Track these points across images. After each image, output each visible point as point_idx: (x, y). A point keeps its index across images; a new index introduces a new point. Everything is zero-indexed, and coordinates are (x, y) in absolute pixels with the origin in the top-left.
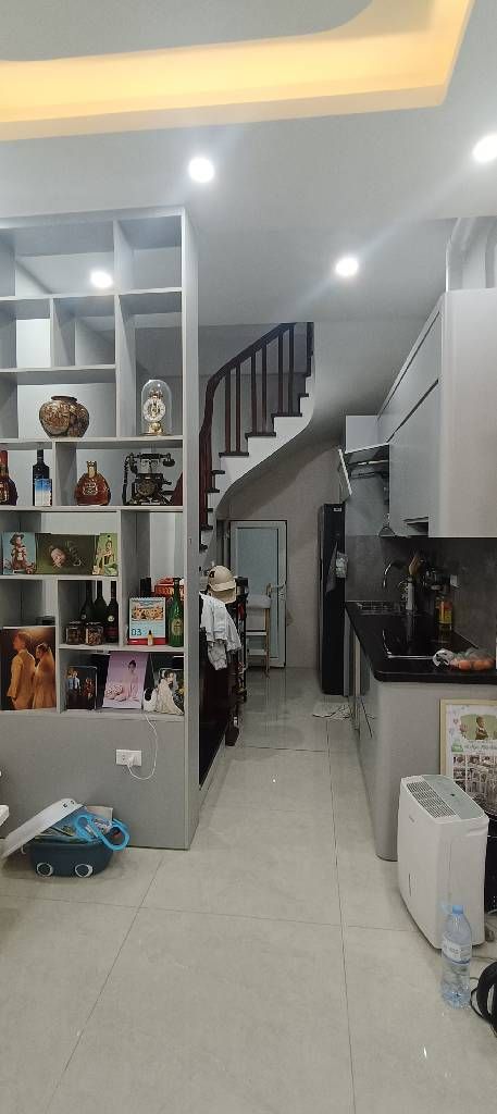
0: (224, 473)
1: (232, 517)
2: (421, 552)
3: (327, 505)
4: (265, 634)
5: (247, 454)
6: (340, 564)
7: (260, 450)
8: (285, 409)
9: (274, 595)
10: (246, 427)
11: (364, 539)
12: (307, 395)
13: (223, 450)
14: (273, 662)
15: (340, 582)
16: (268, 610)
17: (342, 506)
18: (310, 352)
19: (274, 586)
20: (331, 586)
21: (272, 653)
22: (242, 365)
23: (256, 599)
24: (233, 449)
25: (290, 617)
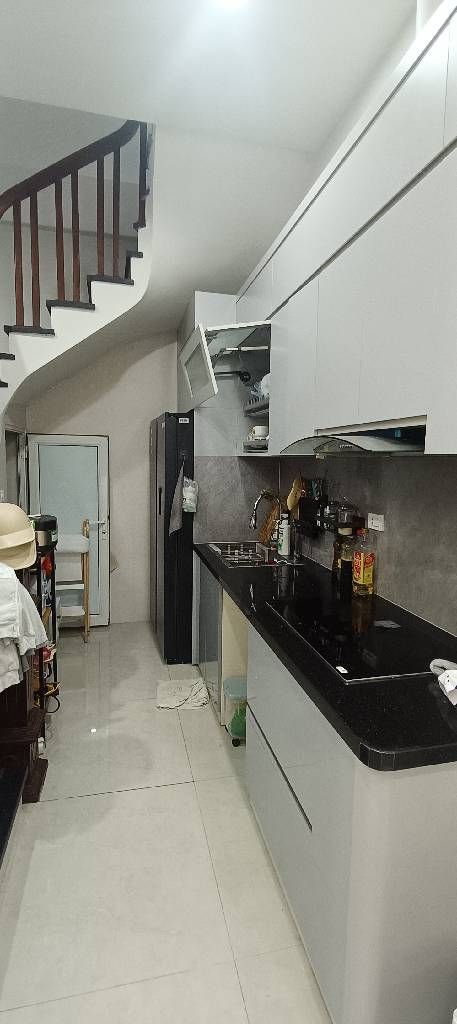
0: (12, 357)
1: (30, 428)
2: (303, 480)
3: (168, 415)
4: (81, 587)
5: (51, 332)
6: (188, 495)
7: (71, 328)
8: (108, 271)
9: (93, 534)
10: (48, 292)
11: (220, 460)
12: (140, 255)
13: (13, 323)
14: (94, 621)
15: (188, 517)
16: (84, 556)
17: (190, 415)
18: (144, 190)
19: (93, 522)
20: (176, 524)
21: (92, 610)
22: (40, 194)
23: (68, 540)
24: (28, 322)
25: (116, 563)
